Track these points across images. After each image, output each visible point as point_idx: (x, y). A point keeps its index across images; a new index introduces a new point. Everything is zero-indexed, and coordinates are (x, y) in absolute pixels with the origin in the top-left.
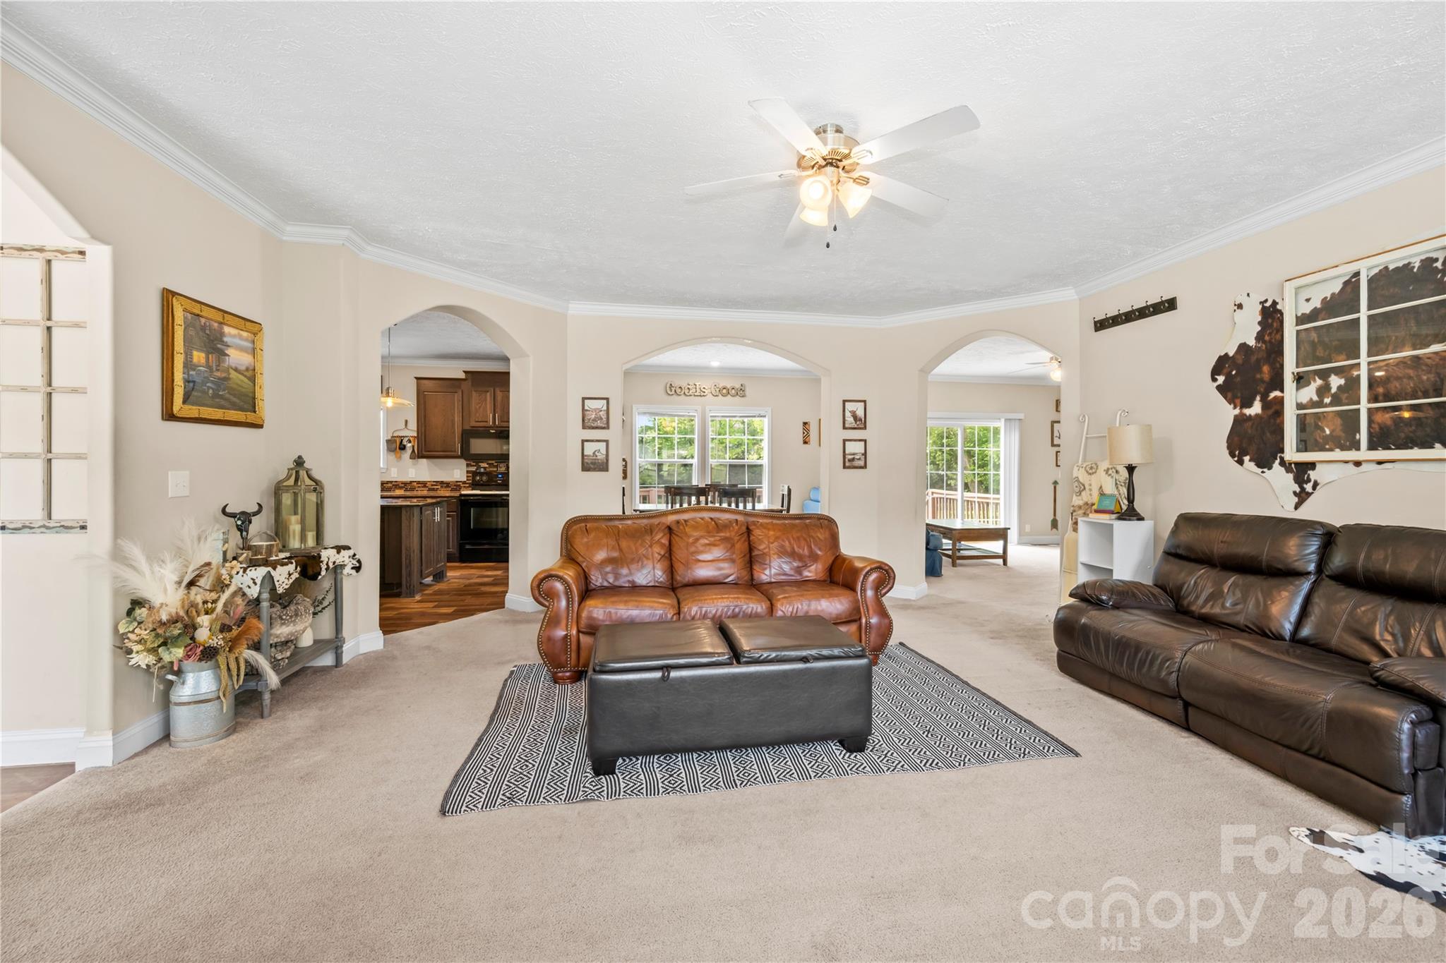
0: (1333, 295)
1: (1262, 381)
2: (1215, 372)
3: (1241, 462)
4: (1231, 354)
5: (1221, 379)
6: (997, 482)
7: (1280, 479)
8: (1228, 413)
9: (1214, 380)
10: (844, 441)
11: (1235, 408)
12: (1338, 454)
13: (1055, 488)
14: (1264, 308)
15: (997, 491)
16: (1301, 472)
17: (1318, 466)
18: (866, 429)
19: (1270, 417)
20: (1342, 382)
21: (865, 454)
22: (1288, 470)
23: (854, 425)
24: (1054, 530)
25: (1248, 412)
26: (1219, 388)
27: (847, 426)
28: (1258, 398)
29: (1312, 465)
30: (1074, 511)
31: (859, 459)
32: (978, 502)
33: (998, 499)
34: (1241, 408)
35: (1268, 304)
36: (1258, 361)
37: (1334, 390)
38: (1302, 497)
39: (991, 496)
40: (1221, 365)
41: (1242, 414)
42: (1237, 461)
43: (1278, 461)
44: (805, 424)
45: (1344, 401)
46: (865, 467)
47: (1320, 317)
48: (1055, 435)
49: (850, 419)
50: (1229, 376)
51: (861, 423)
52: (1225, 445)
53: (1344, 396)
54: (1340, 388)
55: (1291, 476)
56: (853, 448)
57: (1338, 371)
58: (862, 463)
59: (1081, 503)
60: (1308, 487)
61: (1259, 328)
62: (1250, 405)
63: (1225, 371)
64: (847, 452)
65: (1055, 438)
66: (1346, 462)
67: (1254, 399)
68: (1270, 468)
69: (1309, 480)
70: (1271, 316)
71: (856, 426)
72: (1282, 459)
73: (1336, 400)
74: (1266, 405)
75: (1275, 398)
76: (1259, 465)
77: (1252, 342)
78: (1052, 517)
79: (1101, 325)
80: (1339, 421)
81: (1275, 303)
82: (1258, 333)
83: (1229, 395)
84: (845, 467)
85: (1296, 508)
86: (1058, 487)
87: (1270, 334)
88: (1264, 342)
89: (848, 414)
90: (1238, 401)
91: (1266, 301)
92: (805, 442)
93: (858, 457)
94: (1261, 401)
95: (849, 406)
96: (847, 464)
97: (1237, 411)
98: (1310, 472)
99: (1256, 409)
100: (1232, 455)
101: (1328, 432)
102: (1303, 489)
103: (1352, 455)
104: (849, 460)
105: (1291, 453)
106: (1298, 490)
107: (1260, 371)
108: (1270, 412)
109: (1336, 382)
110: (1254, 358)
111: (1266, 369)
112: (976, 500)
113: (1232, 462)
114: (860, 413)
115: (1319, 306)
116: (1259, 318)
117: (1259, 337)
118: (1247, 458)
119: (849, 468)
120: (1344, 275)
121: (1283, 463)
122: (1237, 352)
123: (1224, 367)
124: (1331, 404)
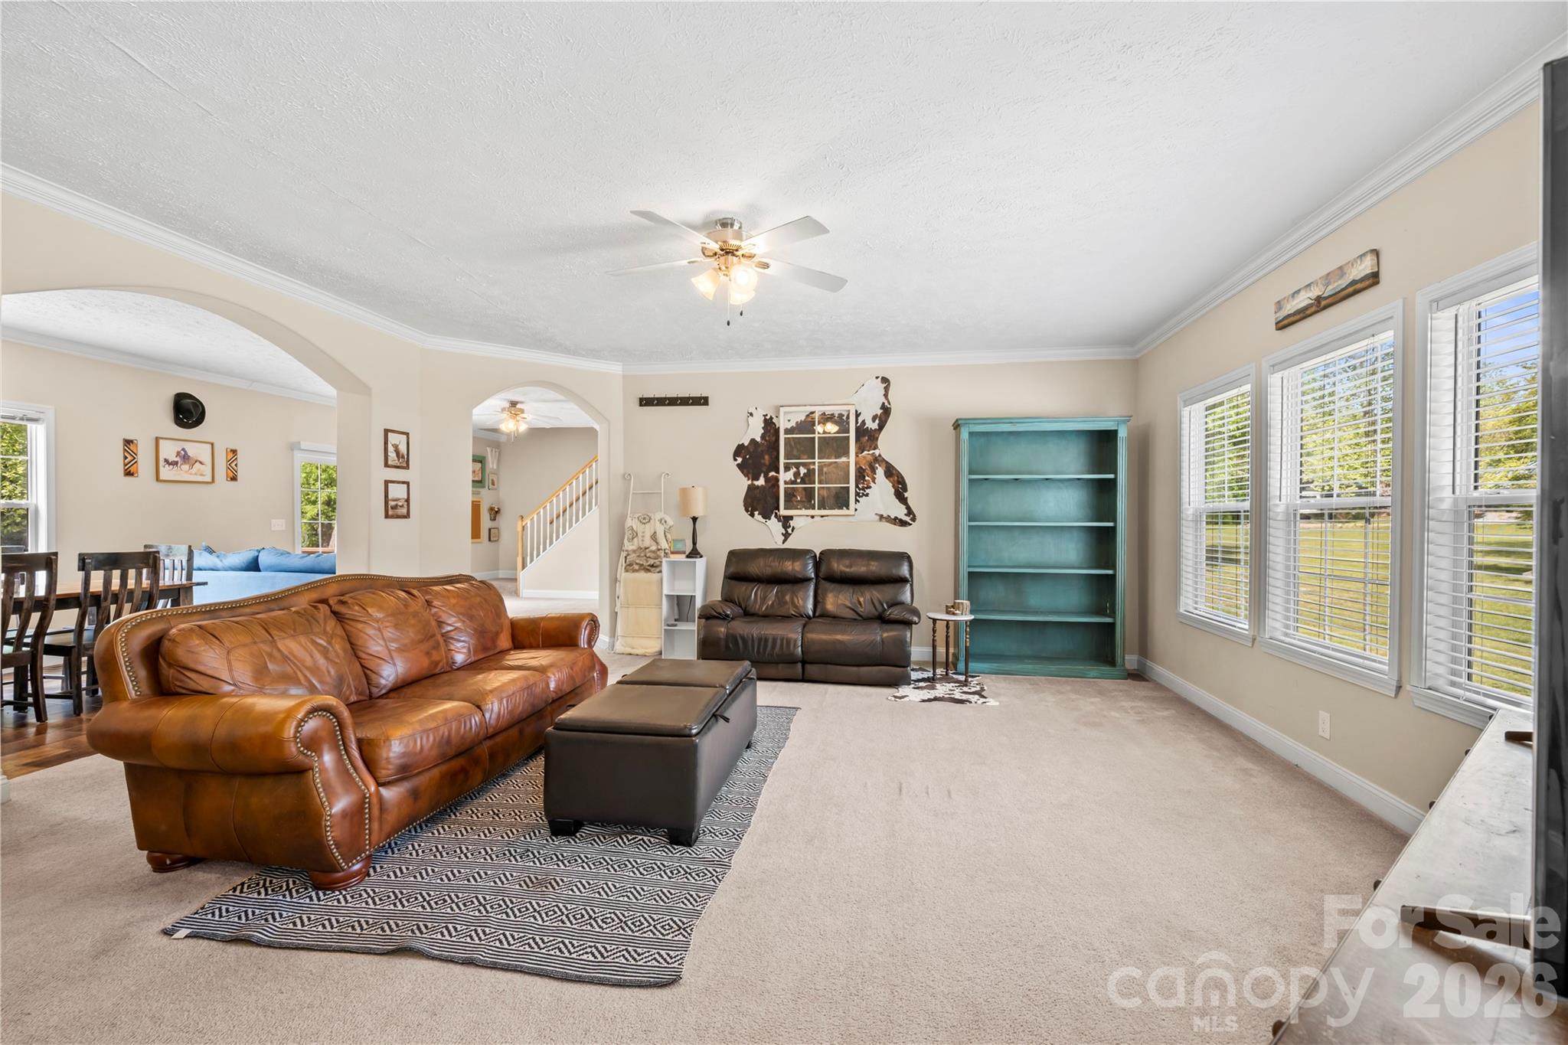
0: (801, 421)
1: (764, 464)
2: (736, 454)
3: (752, 515)
4: (746, 444)
5: (740, 460)
7: (774, 525)
8: (744, 483)
9: (735, 460)
10: (387, 483)
11: (748, 480)
12: (804, 512)
14: (765, 419)
16: (786, 521)
17: (794, 518)
18: (408, 469)
19: (770, 488)
20: (806, 471)
21: (408, 500)
22: (779, 520)
23: (396, 463)
25: (756, 483)
26: (738, 465)
27: (390, 463)
28: (762, 475)
29: (791, 518)
30: (628, 555)
31: (402, 506)
34: (752, 480)
35: (768, 417)
36: (762, 451)
37: (802, 475)
38: (786, 536)
40: (739, 450)
41: (752, 484)
42: (750, 515)
43: (773, 515)
44: (128, 442)
45: (807, 482)
46: (407, 516)
47: (796, 432)
49: (392, 455)
50: (744, 459)
51: (404, 462)
52: (743, 504)
53: (807, 479)
54: (804, 474)
55: (781, 524)
56: (397, 492)
57: (804, 465)
58: (404, 511)
59: (634, 548)
60: (790, 530)
61: (763, 431)
62: (758, 479)
63: (742, 455)
64: (390, 497)
66: (808, 516)
67: (760, 476)
68: (770, 519)
69: (790, 526)
70: (769, 425)
71: (399, 464)
72: (776, 513)
73: (803, 482)
74: (767, 480)
75: (773, 476)
76: (764, 517)
77: (758, 439)
79: (646, 402)
80: (804, 493)
81: (771, 418)
82: (762, 434)
83: (745, 471)
84: (387, 516)
85: (783, 543)
87: (769, 436)
88: (766, 440)
89: (391, 448)
90: (750, 476)
91: (767, 415)
92: (129, 473)
93: (400, 504)
94: (764, 477)
95: (393, 438)
96: (390, 513)
97: (750, 482)
98: (790, 522)
99: (761, 482)
100: (747, 511)
101: (799, 498)
102: (787, 532)
103: (811, 512)
104: (392, 508)
105: (783, 512)
106: (784, 532)
107: (764, 459)
108: (770, 484)
109: (803, 471)
110: (759, 450)
111: (767, 457)
113: (747, 515)
114: (403, 448)
115: (794, 425)
116: (763, 425)
117: (763, 437)
118: (756, 513)
119: (392, 517)
120: (806, 412)
121: (776, 516)
122: (750, 444)
123: (741, 452)
124: (801, 483)
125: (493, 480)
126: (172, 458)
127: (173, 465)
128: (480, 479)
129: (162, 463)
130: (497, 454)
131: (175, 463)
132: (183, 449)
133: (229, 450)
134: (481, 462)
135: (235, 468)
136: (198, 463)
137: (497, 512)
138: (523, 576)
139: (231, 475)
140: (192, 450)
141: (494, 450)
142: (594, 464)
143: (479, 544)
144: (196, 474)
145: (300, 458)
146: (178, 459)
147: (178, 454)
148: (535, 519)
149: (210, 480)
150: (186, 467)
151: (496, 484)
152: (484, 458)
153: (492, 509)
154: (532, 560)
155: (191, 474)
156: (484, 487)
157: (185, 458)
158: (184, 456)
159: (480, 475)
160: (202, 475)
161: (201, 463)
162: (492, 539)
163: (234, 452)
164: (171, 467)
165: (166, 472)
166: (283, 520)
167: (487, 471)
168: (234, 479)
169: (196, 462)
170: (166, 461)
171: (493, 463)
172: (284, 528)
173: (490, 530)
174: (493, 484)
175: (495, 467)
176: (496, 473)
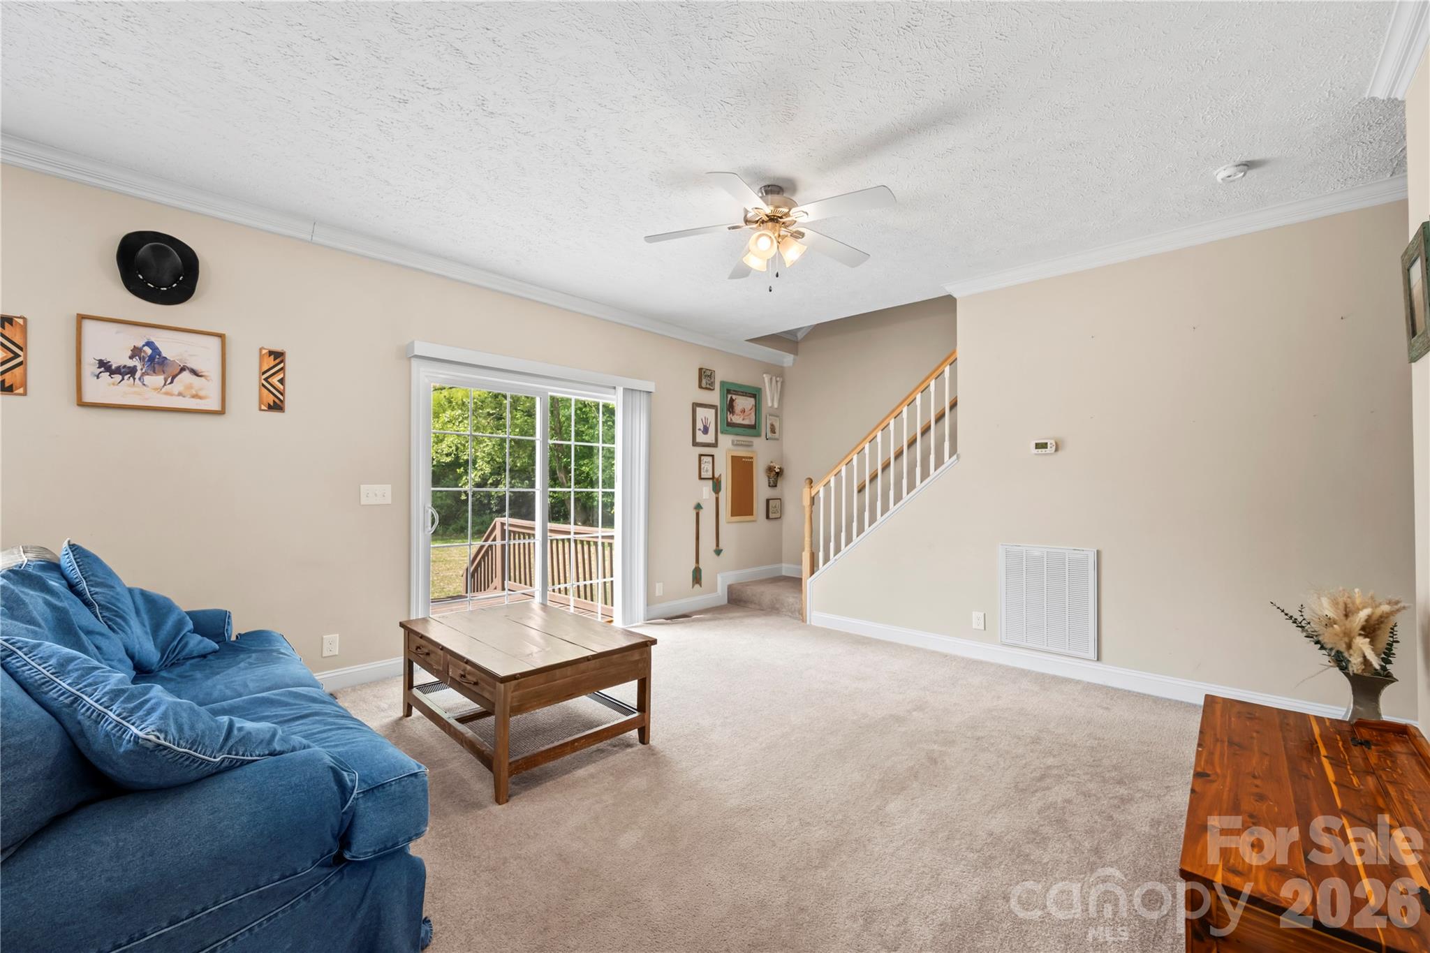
6: (609, 506)
13: (698, 514)
15: (609, 522)
24: (697, 586)
32: (576, 541)
33: (612, 537)
39: (600, 531)
48: (697, 428)
65: (697, 431)
78: (693, 566)
86: (702, 513)
112: (572, 536)
125: (772, 426)
126: (120, 358)
127: (123, 375)
128: (753, 423)
129: (90, 367)
130: (779, 384)
131: (132, 371)
132: (149, 344)
133: (264, 352)
134: (754, 396)
135: (281, 387)
136: (186, 374)
137: (778, 474)
138: (811, 584)
139: (271, 399)
140: (170, 346)
141: (774, 378)
142: (947, 369)
143: (750, 524)
144: (180, 394)
145: (425, 377)
146: (135, 362)
147: (136, 352)
148: (832, 484)
149: (216, 406)
150: (157, 380)
151: (777, 430)
152: (759, 390)
153: (770, 469)
154: (826, 560)
155: (167, 393)
156: (758, 435)
157: (156, 361)
158: (151, 359)
159: (753, 414)
160: (195, 396)
161: (195, 372)
162: (771, 516)
163: (278, 356)
164: (118, 377)
165: (101, 388)
166: (389, 486)
167: (764, 412)
168: (277, 406)
169: (183, 369)
170: (104, 365)
171: (773, 401)
172: (389, 500)
173: (768, 501)
174: (773, 431)
175: (776, 405)
176: (777, 414)
